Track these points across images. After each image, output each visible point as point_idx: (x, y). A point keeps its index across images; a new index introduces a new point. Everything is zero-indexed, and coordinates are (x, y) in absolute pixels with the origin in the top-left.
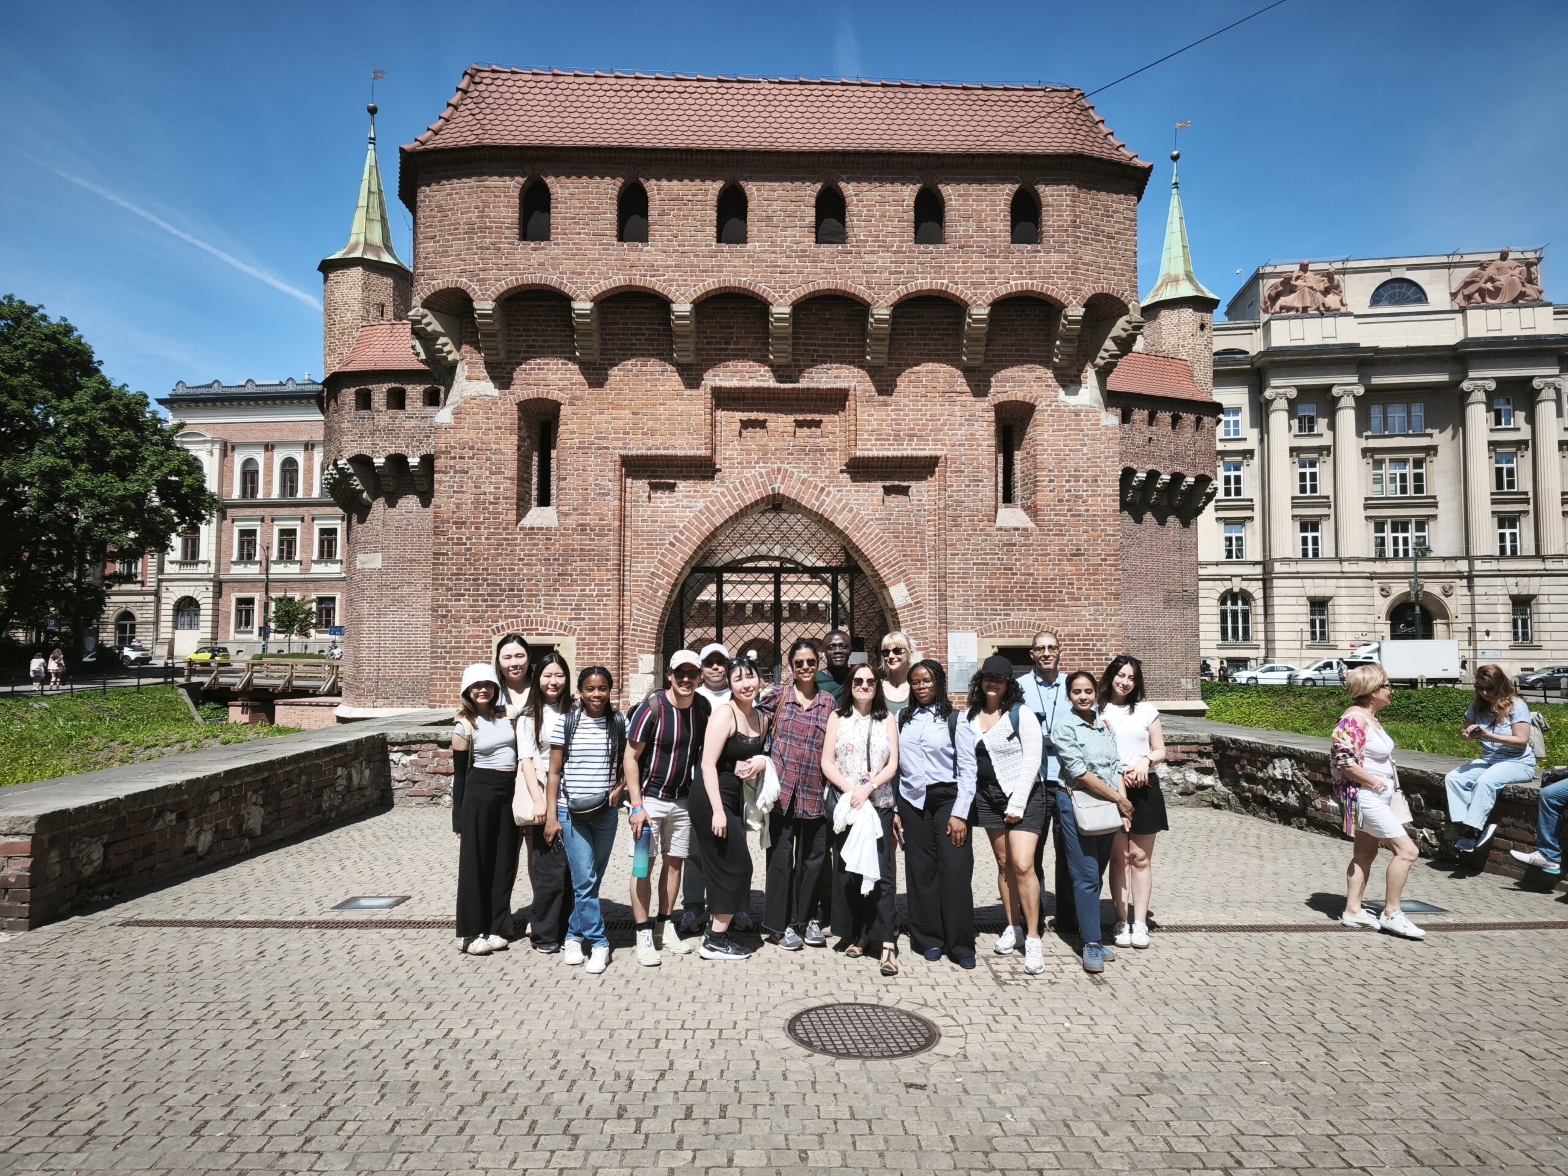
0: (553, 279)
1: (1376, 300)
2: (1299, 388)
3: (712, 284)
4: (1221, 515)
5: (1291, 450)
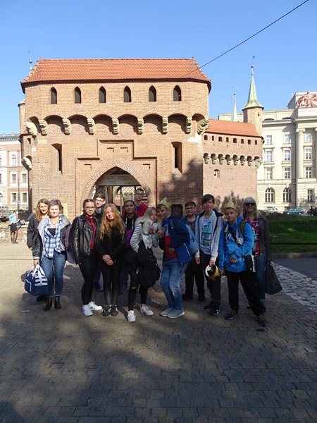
0: (57, 114)
2: (306, 129)
3: (97, 113)
4: (284, 165)
5: (304, 147)
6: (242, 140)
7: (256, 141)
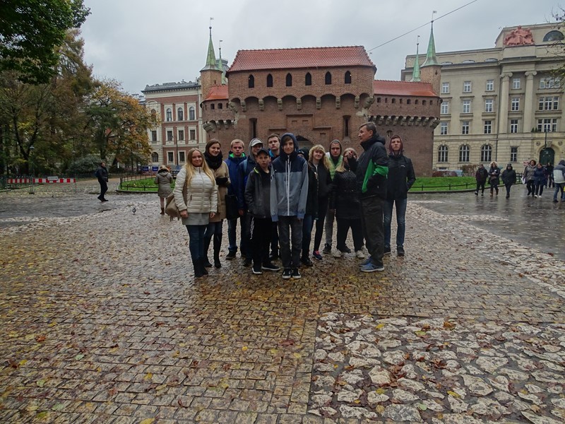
1: (546, 39)
2: (513, 73)
3: (285, 95)
4: (484, 118)
5: (509, 95)
6: (416, 101)
7: (431, 101)
